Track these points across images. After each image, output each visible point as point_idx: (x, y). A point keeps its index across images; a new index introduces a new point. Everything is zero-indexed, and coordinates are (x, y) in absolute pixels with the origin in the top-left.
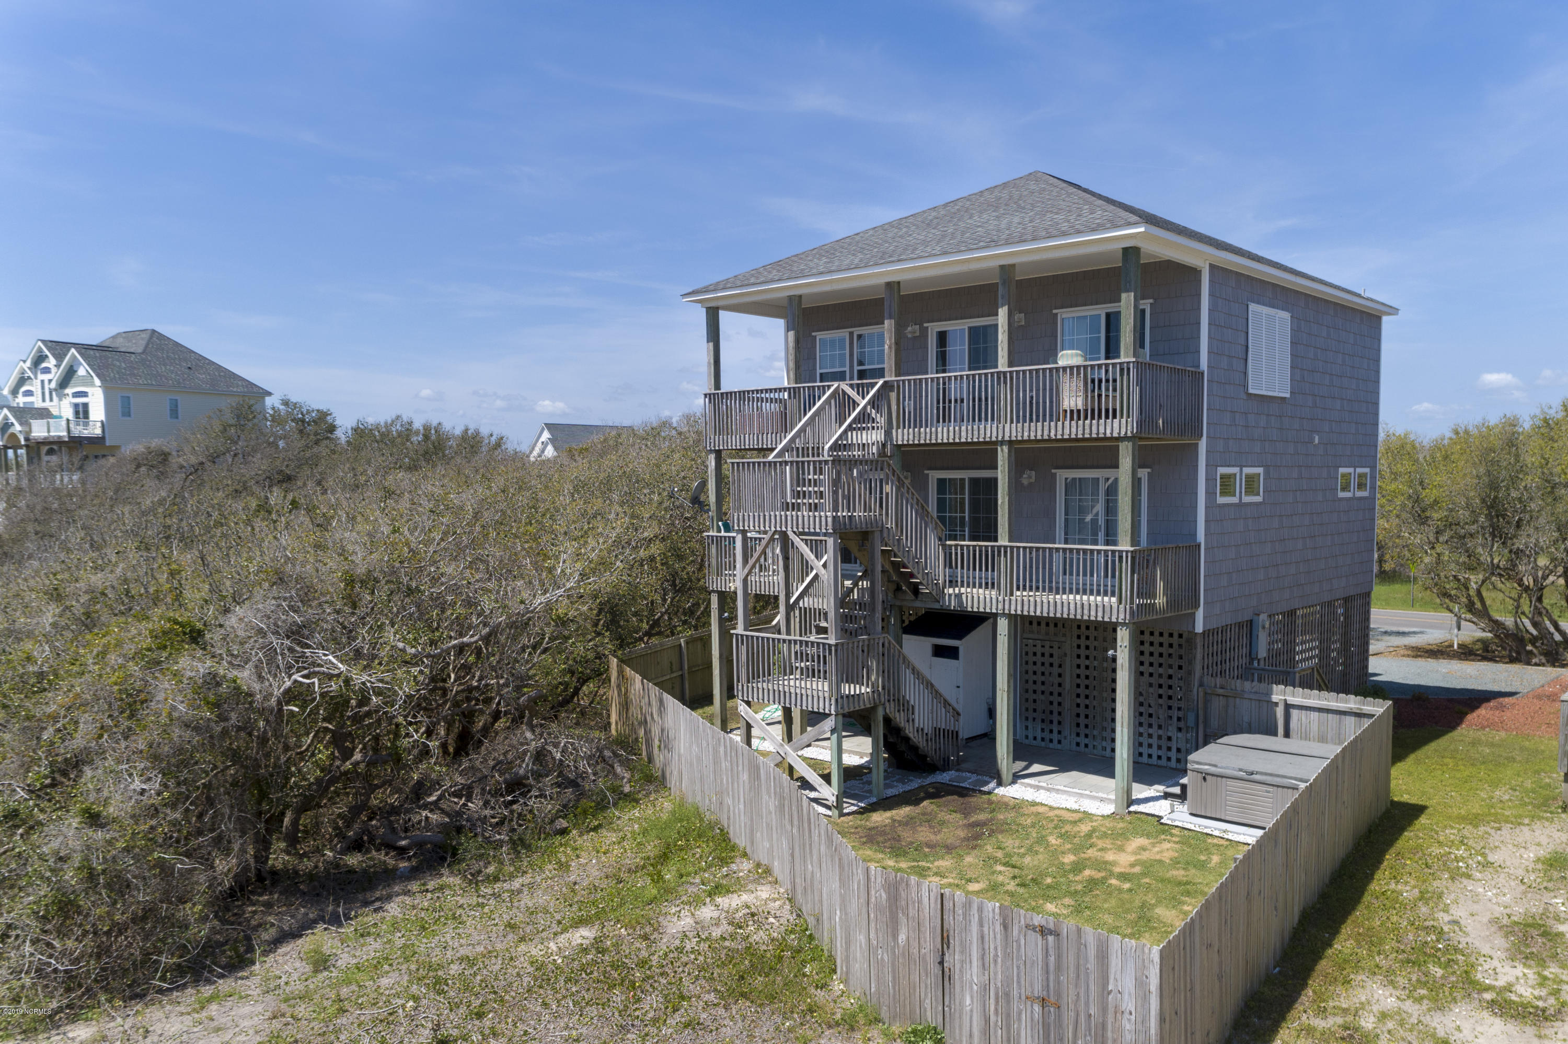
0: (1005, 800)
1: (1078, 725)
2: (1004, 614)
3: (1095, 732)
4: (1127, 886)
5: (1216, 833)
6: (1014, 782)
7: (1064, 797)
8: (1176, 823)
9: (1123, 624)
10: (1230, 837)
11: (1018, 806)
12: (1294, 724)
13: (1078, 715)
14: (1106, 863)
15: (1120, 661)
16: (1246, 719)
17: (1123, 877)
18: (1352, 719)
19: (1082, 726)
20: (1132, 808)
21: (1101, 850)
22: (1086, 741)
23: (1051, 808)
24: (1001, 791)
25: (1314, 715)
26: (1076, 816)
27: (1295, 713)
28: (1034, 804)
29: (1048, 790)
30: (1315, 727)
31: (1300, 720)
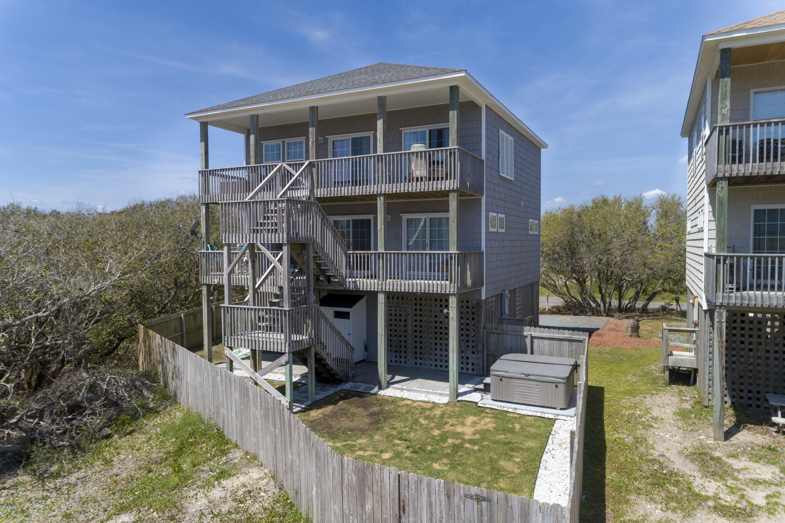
0: (386, 398)
1: (416, 353)
2: (382, 292)
3: (426, 356)
4: (476, 448)
5: (510, 410)
6: (388, 387)
7: (418, 394)
8: (487, 406)
9: (453, 295)
10: (518, 412)
11: (394, 401)
12: (535, 347)
13: (416, 347)
14: (459, 433)
15: (451, 316)
16: (509, 345)
17: (472, 442)
18: (567, 343)
19: (418, 353)
20: (459, 398)
21: (452, 425)
22: (421, 361)
23: (414, 401)
24: (382, 393)
25: (546, 342)
26: (429, 406)
27: (536, 341)
28: (403, 399)
29: (408, 390)
30: (547, 348)
31: (539, 345)
